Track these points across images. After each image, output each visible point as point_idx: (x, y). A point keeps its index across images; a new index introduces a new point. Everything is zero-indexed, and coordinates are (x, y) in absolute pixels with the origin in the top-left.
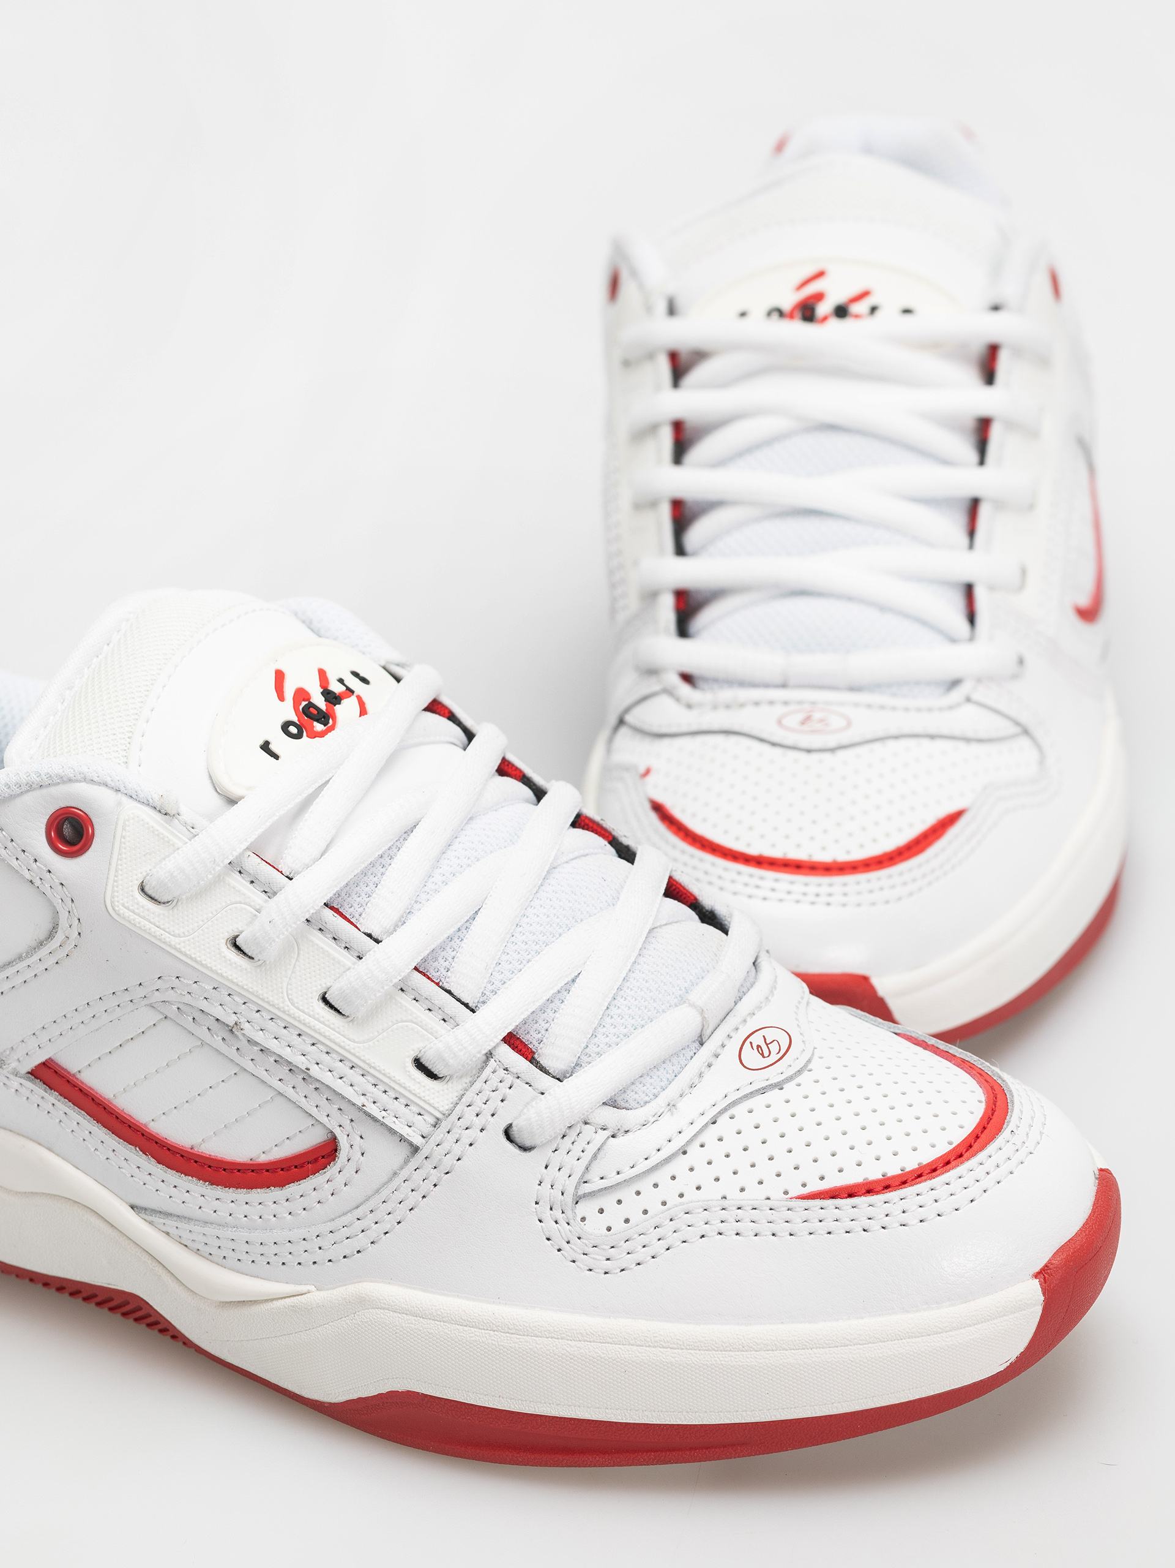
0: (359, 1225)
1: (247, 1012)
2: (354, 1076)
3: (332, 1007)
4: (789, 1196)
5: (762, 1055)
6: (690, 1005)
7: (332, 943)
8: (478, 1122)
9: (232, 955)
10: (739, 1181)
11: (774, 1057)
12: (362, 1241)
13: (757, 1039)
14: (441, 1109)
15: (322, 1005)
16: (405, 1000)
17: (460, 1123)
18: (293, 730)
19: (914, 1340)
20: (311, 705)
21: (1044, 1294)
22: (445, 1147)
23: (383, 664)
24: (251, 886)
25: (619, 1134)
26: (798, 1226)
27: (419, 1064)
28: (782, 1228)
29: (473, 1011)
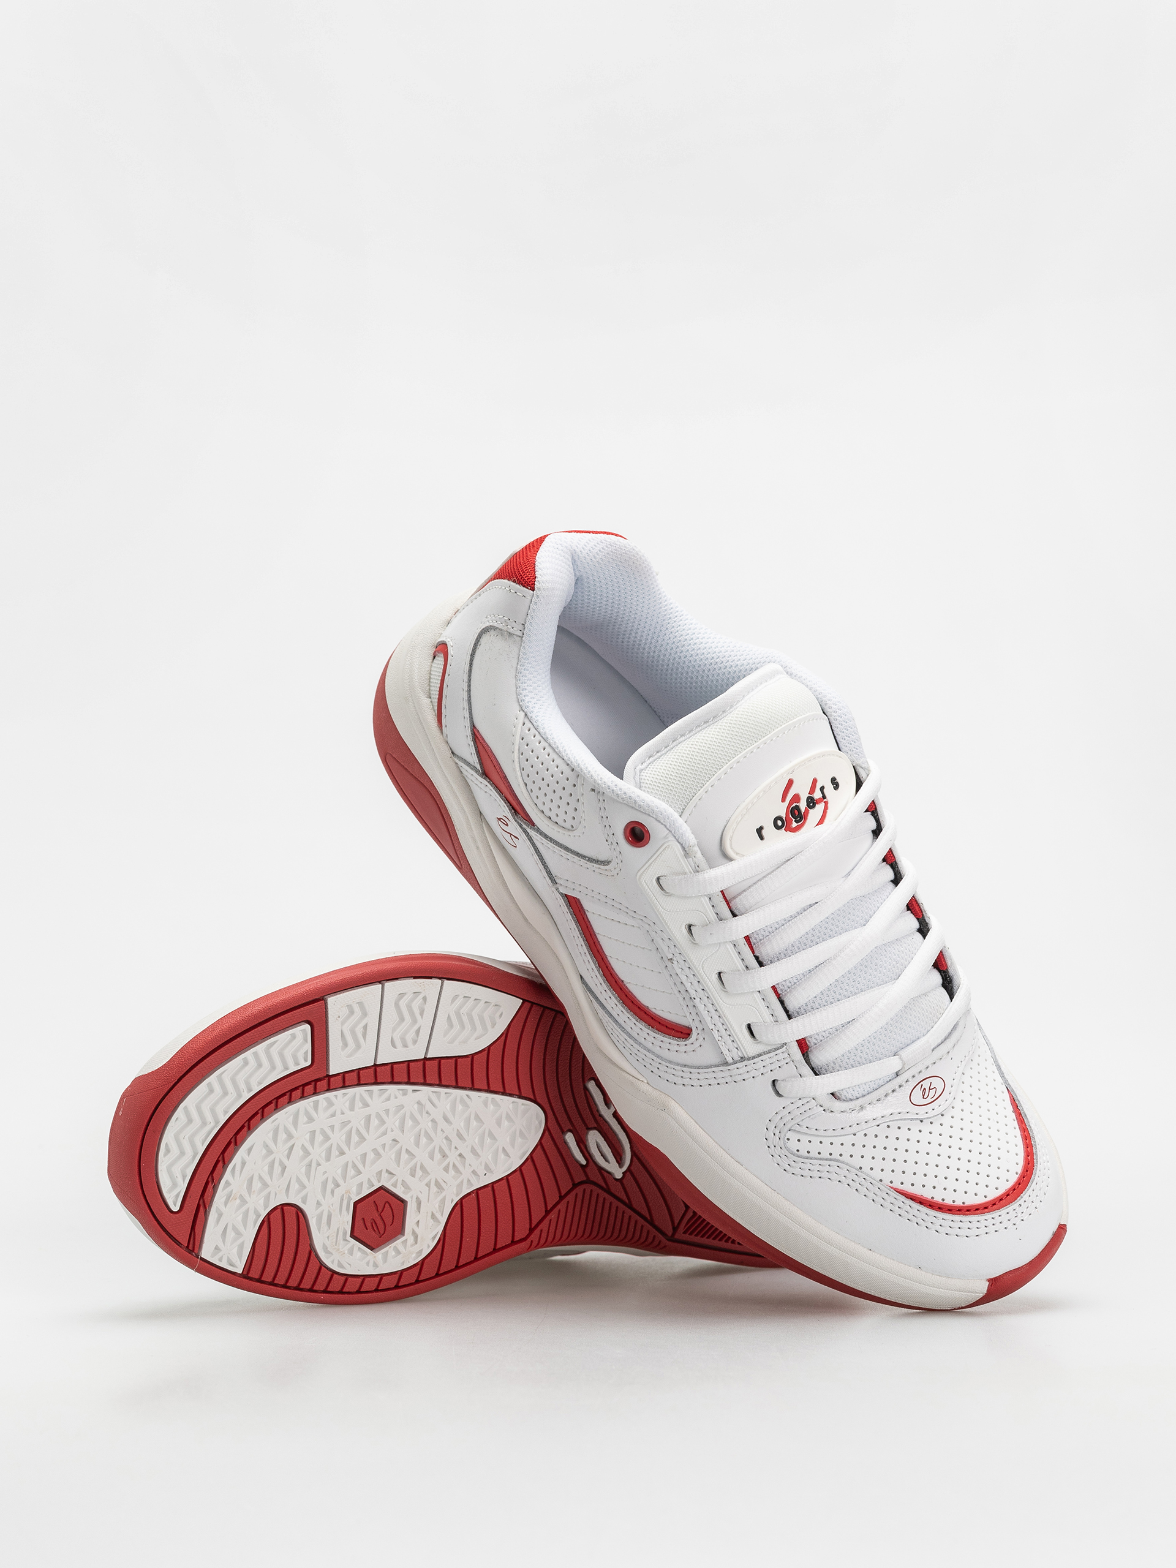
0: (682, 1074)
1: (677, 957)
2: (715, 1015)
3: (721, 979)
4: (891, 1185)
5: (923, 1096)
6: (900, 1058)
7: (737, 954)
8: (762, 1070)
9: (685, 931)
10: (872, 1163)
11: (929, 1100)
12: (679, 1081)
13: (926, 1084)
14: (748, 1053)
15: (717, 976)
16: (757, 996)
17: (753, 1065)
18: (779, 823)
19: (912, 1282)
20: (797, 808)
21: (987, 1291)
22: (740, 1071)
23: (854, 765)
24: (711, 908)
25: (828, 1112)
26: (887, 1204)
27: (749, 1027)
28: (879, 1200)
29: (790, 1017)
